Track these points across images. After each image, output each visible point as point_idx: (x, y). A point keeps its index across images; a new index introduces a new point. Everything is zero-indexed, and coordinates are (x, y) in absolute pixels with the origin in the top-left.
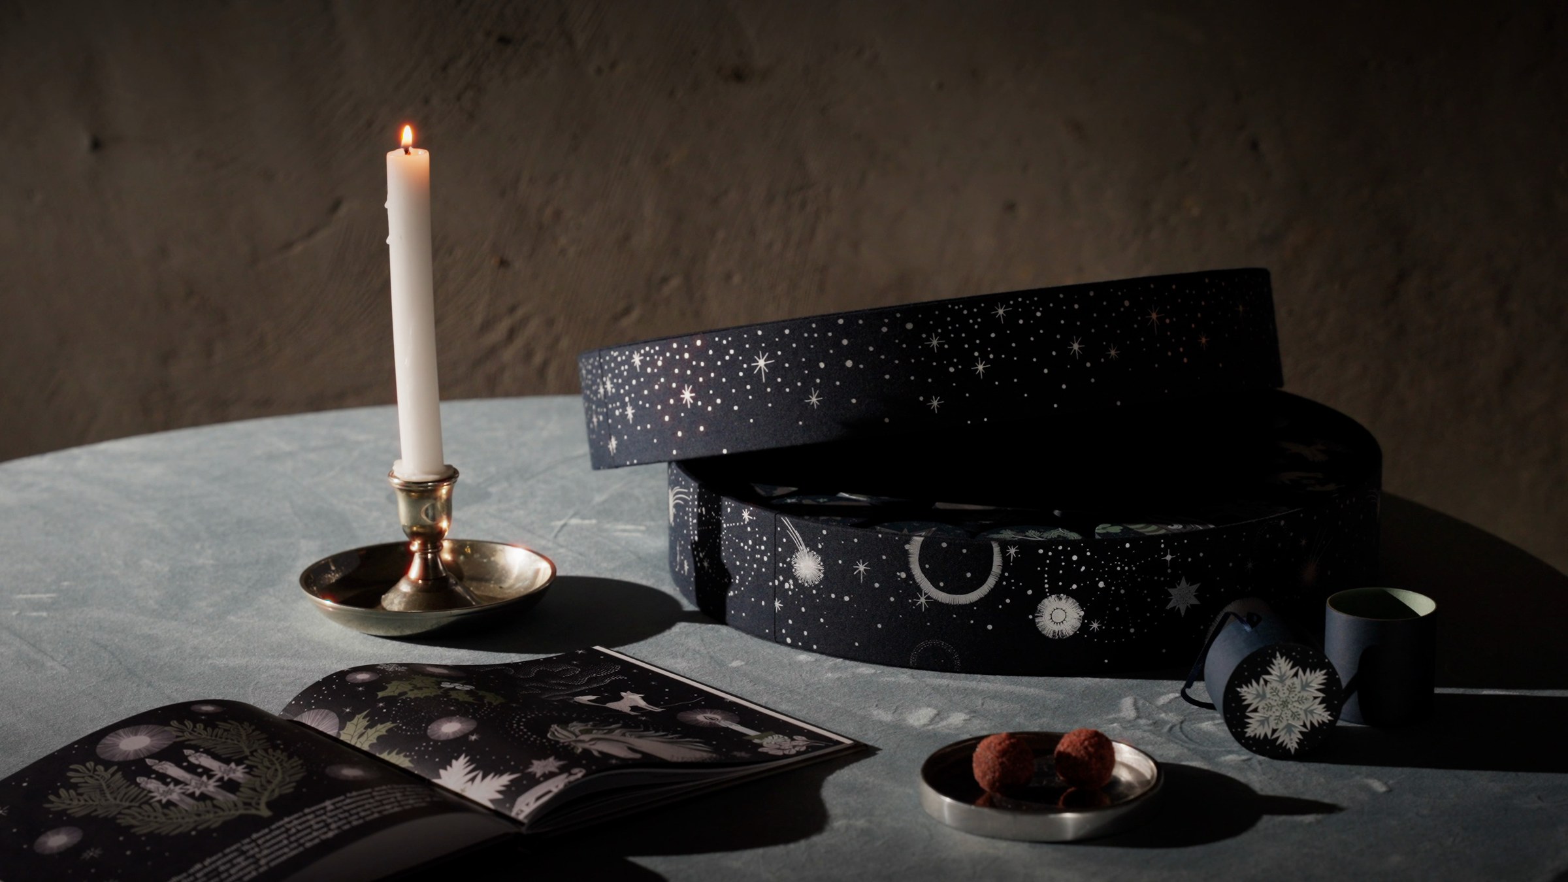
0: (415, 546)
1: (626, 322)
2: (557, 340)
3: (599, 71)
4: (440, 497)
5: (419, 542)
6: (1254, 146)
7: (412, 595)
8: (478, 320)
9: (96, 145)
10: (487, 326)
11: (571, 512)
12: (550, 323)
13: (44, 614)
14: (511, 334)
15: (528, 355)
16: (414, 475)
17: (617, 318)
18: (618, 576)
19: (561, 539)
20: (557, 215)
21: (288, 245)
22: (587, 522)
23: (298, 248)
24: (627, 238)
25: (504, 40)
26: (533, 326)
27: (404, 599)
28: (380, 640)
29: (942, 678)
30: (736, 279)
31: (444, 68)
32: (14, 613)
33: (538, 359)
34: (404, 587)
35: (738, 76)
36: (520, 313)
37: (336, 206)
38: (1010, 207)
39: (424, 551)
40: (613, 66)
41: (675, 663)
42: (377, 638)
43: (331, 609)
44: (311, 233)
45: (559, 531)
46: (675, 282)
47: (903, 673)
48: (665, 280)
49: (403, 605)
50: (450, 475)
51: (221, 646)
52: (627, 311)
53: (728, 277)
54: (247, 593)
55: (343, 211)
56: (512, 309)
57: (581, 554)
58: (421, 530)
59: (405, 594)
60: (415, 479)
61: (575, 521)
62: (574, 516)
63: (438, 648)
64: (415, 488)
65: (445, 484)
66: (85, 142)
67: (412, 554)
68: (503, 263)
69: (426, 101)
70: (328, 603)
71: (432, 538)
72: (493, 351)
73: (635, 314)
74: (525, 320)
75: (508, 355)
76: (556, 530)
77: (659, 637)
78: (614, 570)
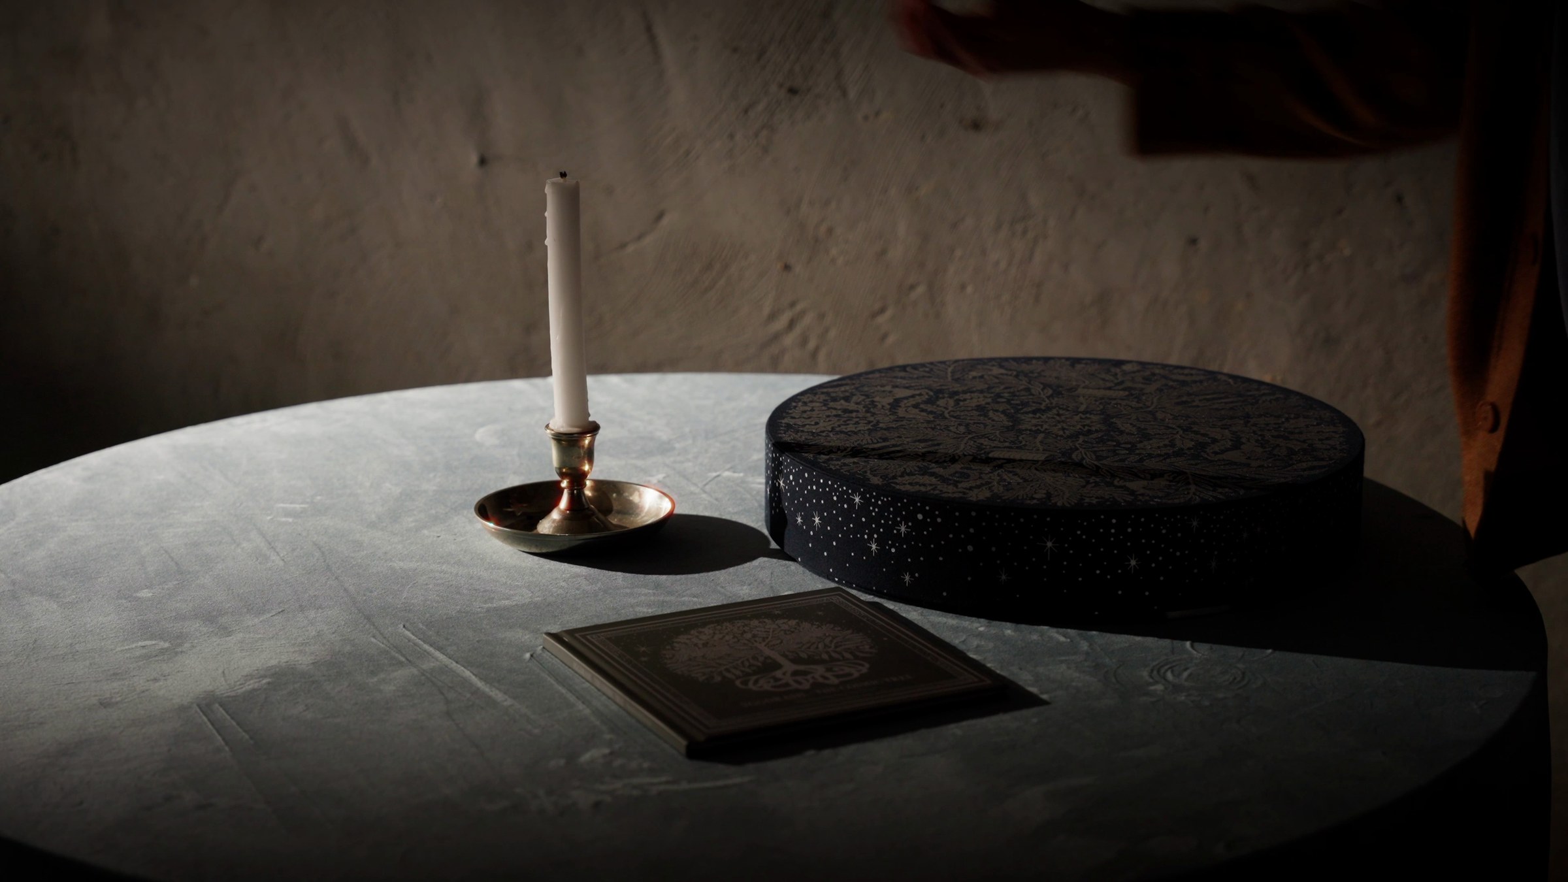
0: (564, 484)
1: (881, 319)
2: (827, 330)
3: (866, 118)
4: (583, 447)
5: (568, 480)
6: (1399, 199)
7: (559, 522)
8: (766, 311)
9: (483, 161)
10: (773, 316)
11: (728, 466)
12: (822, 316)
13: (290, 520)
14: (791, 324)
15: (804, 341)
16: (562, 427)
17: (874, 315)
18: (735, 518)
19: (708, 488)
20: (830, 231)
21: (623, 246)
22: (736, 475)
23: (630, 249)
24: (883, 252)
25: (793, 91)
26: (808, 319)
27: (553, 525)
28: (526, 555)
29: (942, 616)
30: (969, 289)
31: (746, 111)
32: (269, 518)
33: (812, 344)
34: (555, 515)
35: (976, 126)
36: (799, 308)
37: (660, 216)
38: (1193, 241)
39: (571, 487)
40: (877, 114)
41: (742, 589)
42: (524, 554)
43: (493, 530)
44: (640, 237)
45: (710, 481)
46: (921, 289)
47: (915, 611)
48: (912, 287)
49: (551, 530)
50: (594, 428)
51: (406, 552)
52: (882, 310)
53: (963, 287)
54: (446, 513)
55: (665, 221)
56: (792, 305)
57: (716, 499)
58: (569, 471)
59: (554, 521)
60: (562, 430)
61: (727, 474)
62: (728, 470)
63: (566, 564)
64: (564, 437)
65: (588, 435)
66: (474, 159)
67: (561, 491)
68: (787, 267)
69: (731, 136)
70: (491, 525)
71: (577, 479)
72: (776, 337)
73: (889, 313)
74: (803, 313)
75: (789, 340)
76: (709, 479)
77: (740, 567)
78: (736, 513)
